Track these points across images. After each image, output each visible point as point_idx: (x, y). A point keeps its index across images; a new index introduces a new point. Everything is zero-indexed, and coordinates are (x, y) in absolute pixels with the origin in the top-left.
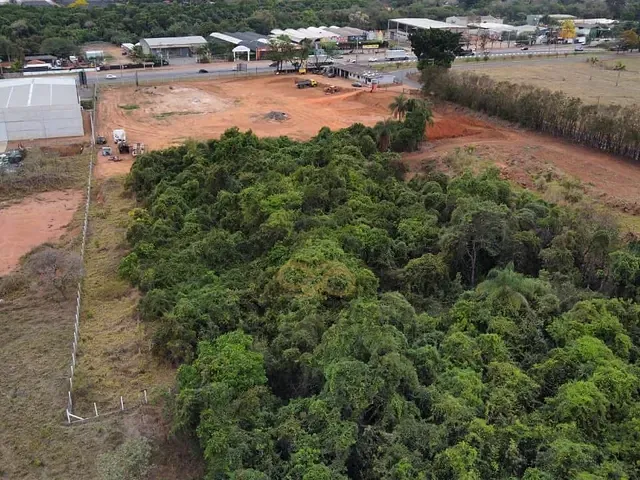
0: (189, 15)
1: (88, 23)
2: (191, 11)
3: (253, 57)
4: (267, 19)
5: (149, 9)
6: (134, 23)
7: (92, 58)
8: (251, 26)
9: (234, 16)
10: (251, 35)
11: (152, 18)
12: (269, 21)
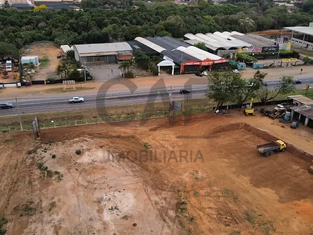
0: (119, 17)
1: (41, 24)
2: (121, 14)
3: (177, 71)
4: (179, 23)
5: (91, 13)
6: (77, 24)
7: (25, 64)
8: (167, 30)
9: (152, 19)
10: (168, 39)
11: (92, 20)
12: (180, 25)
